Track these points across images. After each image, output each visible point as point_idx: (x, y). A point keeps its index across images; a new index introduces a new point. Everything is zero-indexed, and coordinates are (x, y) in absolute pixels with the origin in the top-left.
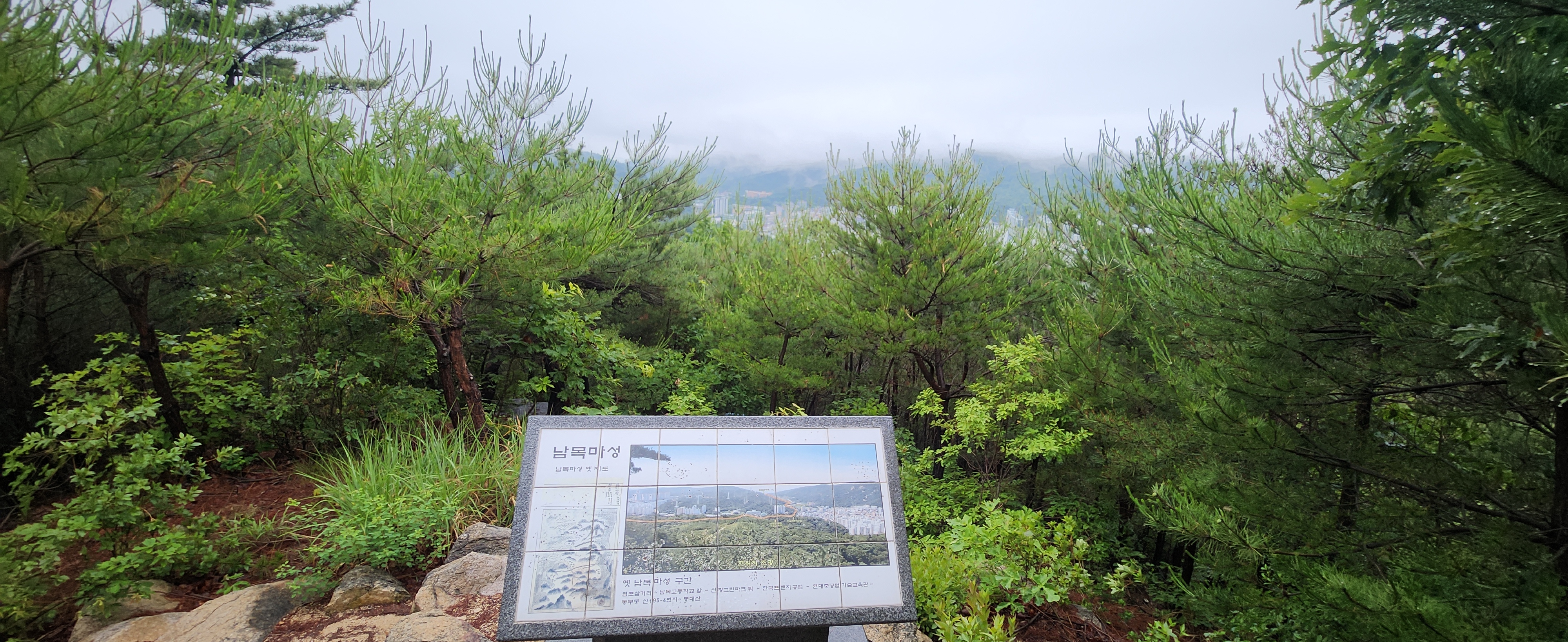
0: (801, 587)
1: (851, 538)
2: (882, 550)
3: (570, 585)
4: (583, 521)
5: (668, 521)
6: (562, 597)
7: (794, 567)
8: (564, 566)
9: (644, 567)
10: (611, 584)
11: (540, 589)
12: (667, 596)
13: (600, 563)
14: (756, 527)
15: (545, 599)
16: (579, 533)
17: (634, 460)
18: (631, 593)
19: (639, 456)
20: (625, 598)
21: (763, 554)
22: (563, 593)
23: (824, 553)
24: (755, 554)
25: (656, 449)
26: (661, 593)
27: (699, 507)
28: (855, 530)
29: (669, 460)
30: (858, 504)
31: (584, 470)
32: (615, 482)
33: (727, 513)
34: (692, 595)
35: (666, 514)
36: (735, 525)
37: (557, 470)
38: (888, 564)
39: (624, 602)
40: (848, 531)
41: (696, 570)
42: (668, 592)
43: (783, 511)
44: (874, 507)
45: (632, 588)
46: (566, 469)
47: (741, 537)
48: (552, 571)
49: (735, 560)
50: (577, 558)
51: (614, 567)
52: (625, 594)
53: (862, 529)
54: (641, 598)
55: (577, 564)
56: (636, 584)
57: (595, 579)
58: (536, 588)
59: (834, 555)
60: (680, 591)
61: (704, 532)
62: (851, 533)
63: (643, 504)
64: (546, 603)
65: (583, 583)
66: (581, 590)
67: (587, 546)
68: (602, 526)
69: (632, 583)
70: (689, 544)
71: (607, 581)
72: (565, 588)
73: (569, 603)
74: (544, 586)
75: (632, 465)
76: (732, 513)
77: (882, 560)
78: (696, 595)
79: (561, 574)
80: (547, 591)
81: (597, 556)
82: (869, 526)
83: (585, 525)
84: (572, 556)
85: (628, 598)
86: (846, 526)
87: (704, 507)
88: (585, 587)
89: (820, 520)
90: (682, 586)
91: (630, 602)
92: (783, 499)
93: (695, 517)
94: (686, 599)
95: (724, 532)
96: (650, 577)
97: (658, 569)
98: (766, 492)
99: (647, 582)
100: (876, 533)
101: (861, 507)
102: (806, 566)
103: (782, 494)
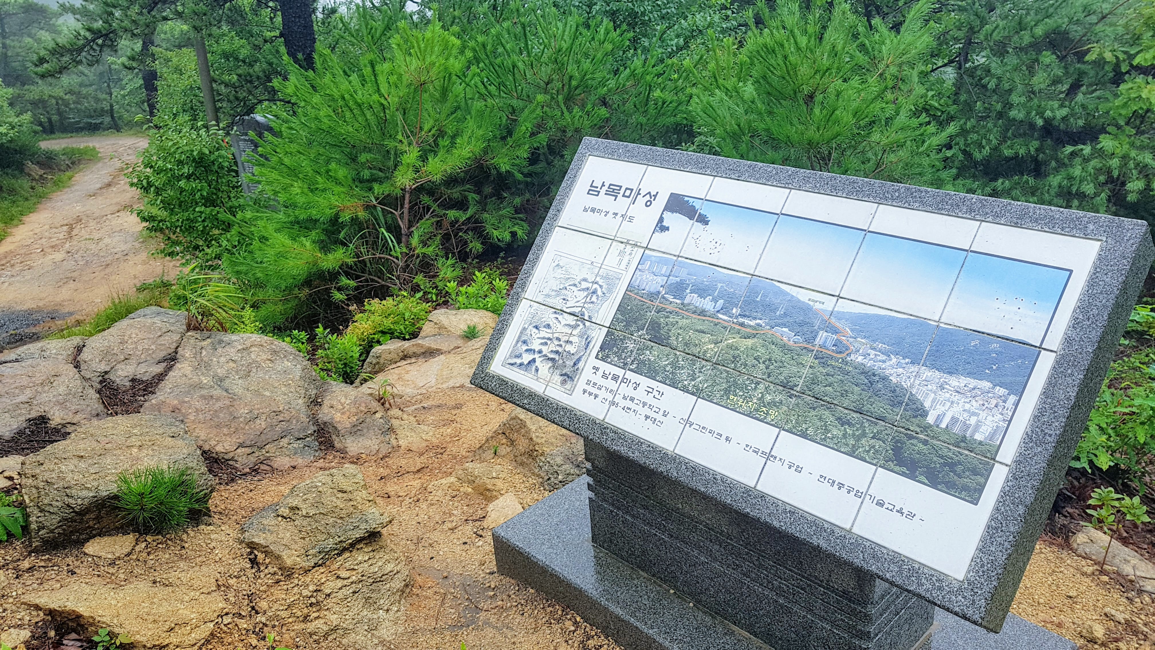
0: (799, 470)
1: (926, 428)
2: (975, 472)
3: (545, 350)
4: (585, 280)
5: (670, 308)
6: (534, 360)
7: (804, 435)
8: (548, 326)
9: (619, 357)
10: (581, 365)
11: (520, 343)
12: (628, 403)
13: (581, 336)
14: (777, 354)
15: (519, 356)
16: (577, 293)
17: (667, 215)
18: (595, 384)
19: (673, 211)
20: (587, 387)
21: (768, 398)
22: (537, 356)
23: (864, 435)
24: (758, 394)
25: (697, 204)
26: (624, 398)
27: (715, 300)
28: (939, 418)
29: (706, 223)
30: (970, 374)
31: (610, 215)
32: (634, 239)
33: (746, 321)
34: (655, 415)
35: (670, 298)
36: (750, 342)
37: (585, 210)
38: (975, 501)
39: (585, 391)
40: (925, 414)
41: (674, 385)
42: (632, 399)
43: (829, 344)
44: (1001, 391)
45: (598, 379)
46: (593, 210)
47: (751, 361)
48: (536, 327)
49: (727, 392)
50: (563, 322)
51: (591, 345)
52: (588, 383)
53: (954, 420)
54: (602, 394)
55: (560, 328)
56: (605, 376)
57: (569, 352)
58: (518, 342)
59: (878, 444)
60: (644, 404)
61: (706, 338)
62: (931, 419)
63: (651, 277)
64: (518, 361)
65: (557, 352)
66: (553, 360)
67: (577, 310)
68: (599, 293)
69: (600, 373)
70: (681, 347)
71: (579, 360)
72: (540, 352)
73: (537, 370)
74: (525, 342)
75: (661, 220)
76: (752, 323)
77: (965, 488)
78: (659, 417)
79: (543, 334)
80: (525, 347)
81: (581, 326)
82: (973, 420)
83: (584, 285)
84: (560, 318)
85: (590, 389)
86: (927, 404)
87: (721, 302)
88: (557, 357)
89: (885, 379)
90: (649, 399)
91: (590, 394)
92: (838, 325)
93: (703, 313)
94: (647, 417)
95: (730, 347)
96: (620, 372)
97: (633, 367)
98: (818, 306)
99: (615, 378)
100: (978, 437)
101: (973, 383)
102: (823, 442)
103: (841, 316)
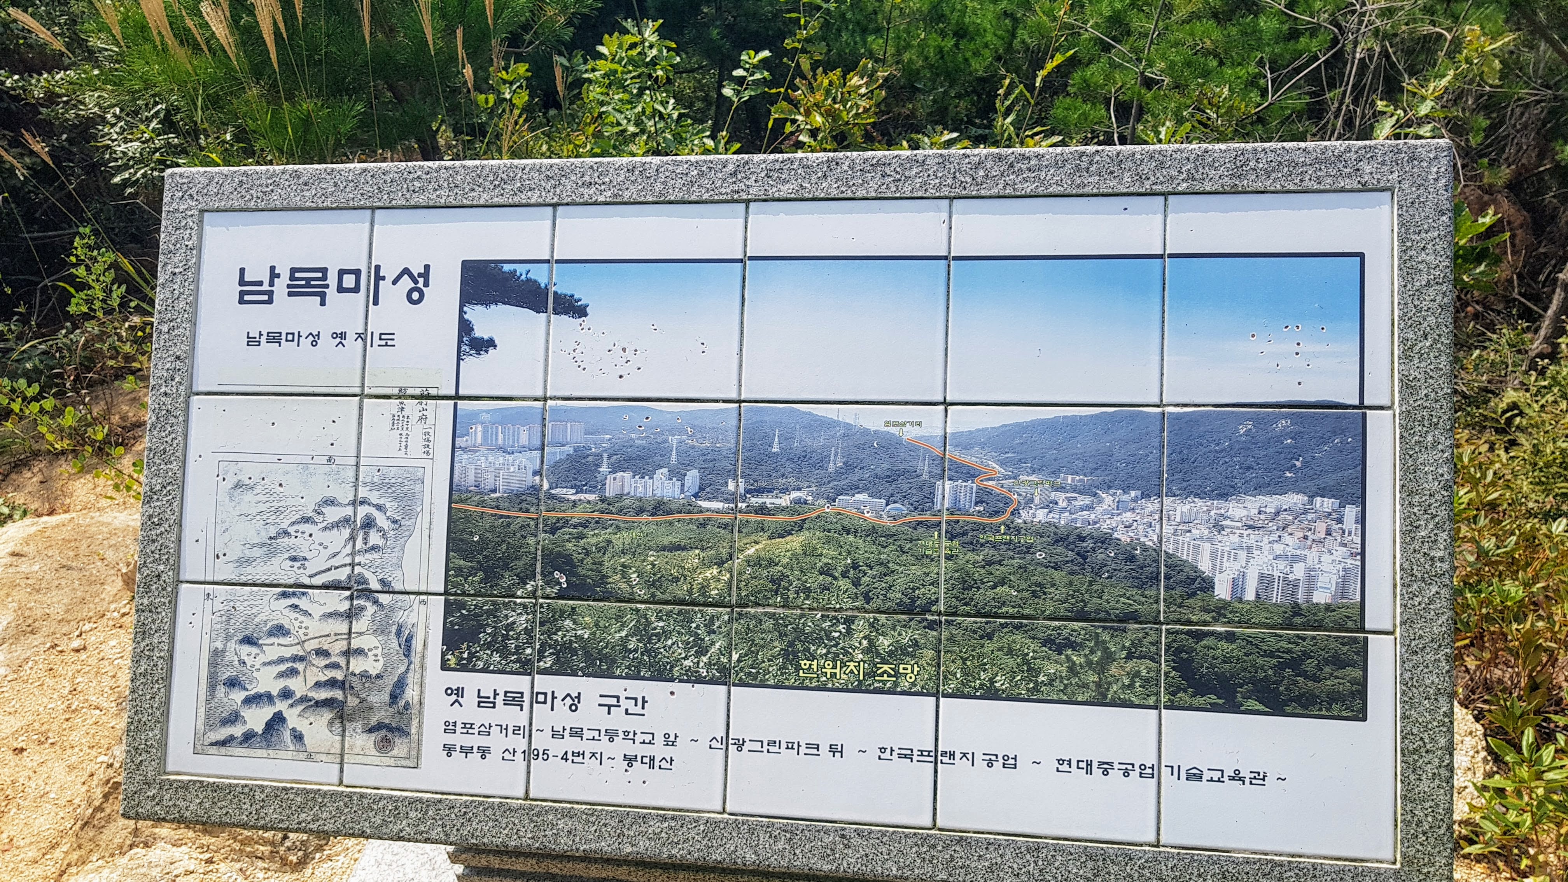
0: (1010, 763)
1: (1221, 610)
2: (1339, 662)
3: (297, 685)
4: (330, 502)
5: (577, 515)
6: (278, 719)
7: (991, 694)
8: (279, 631)
9: (504, 652)
10: (411, 694)
11: (221, 690)
12: (571, 744)
13: (380, 630)
14: (864, 549)
15: (234, 718)
16: (319, 536)
17: (475, 313)
18: (468, 727)
19: (486, 302)
20: (450, 739)
21: (884, 643)
22: (281, 706)
23: (1109, 657)
24: (859, 640)
25: (540, 275)
26: (555, 734)
27: (677, 473)
28: (1237, 585)
29: (580, 312)
30: (1259, 489)
31: (326, 341)
32: (415, 383)
33: (768, 501)
34: (648, 751)
35: (569, 494)
36: (795, 542)
37: (252, 341)
38: (1361, 715)
39: (449, 750)
40: (1208, 585)
41: (661, 674)
42: (577, 733)
43: (965, 501)
44: (1326, 504)
45: (469, 711)
46: (274, 338)
47: (815, 580)
48: (248, 640)
49: (790, 656)
50: (317, 611)
51: (417, 644)
52: (450, 727)
53: (1265, 581)
54: (496, 742)
55: (315, 627)
56: (483, 702)
57: (365, 675)
58: (212, 687)
59: (1144, 667)
60: (611, 735)
61: (692, 558)
62: (1222, 591)
63: (501, 459)
64: (237, 731)
65: (332, 683)
66: (328, 703)
67: (342, 575)
68: (381, 520)
69: (470, 698)
70: (641, 592)
71: (400, 685)
72: (286, 694)
73: (298, 737)
74: (233, 683)
75: (465, 327)
76: (784, 501)
77: (1334, 697)
78: (659, 750)
79: (273, 653)
80: (238, 696)
81: (371, 608)
82: (1299, 572)
83: (333, 514)
84: (303, 603)
85: (459, 739)
86: (1205, 566)
87: (693, 477)
88: (338, 694)
89: (1105, 540)
90: (618, 720)
91: (467, 751)
92: (970, 459)
93: (659, 508)
94: (630, 760)
95: (756, 562)
96: (520, 683)
97: (548, 662)
98: (909, 433)
99: (513, 699)
100: (1321, 597)
101: (1272, 502)
102: (1035, 696)
103: (967, 441)
